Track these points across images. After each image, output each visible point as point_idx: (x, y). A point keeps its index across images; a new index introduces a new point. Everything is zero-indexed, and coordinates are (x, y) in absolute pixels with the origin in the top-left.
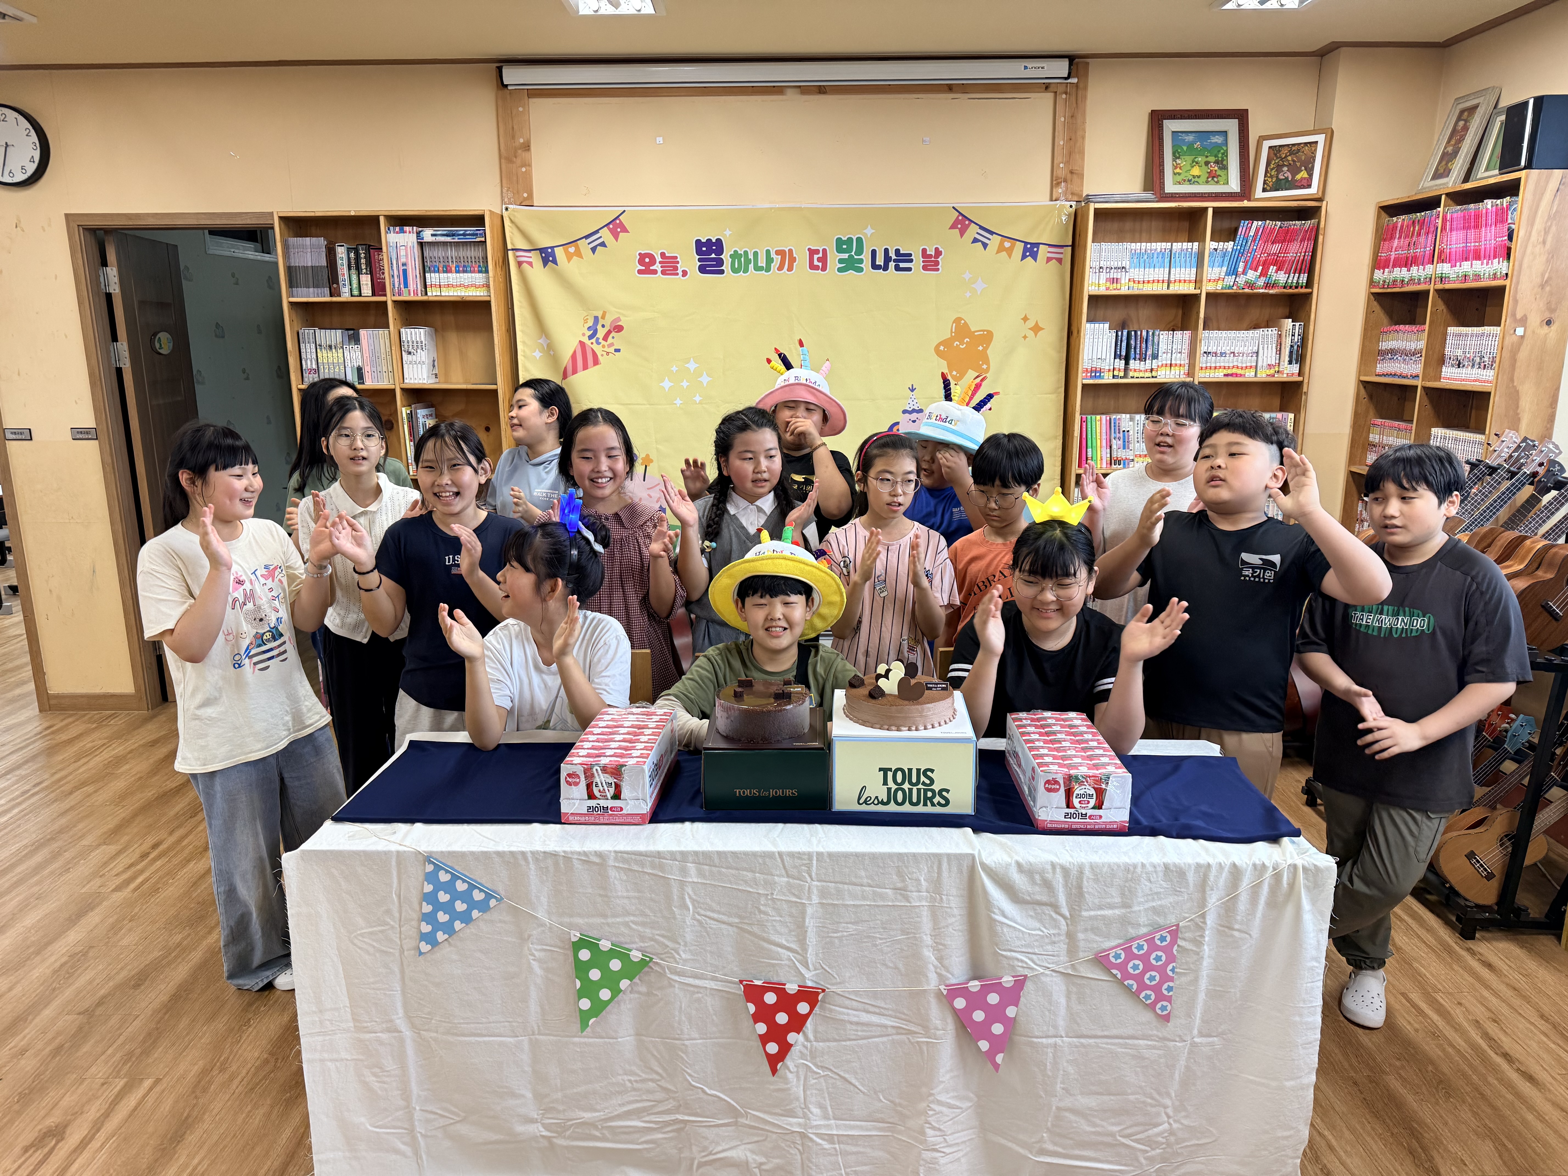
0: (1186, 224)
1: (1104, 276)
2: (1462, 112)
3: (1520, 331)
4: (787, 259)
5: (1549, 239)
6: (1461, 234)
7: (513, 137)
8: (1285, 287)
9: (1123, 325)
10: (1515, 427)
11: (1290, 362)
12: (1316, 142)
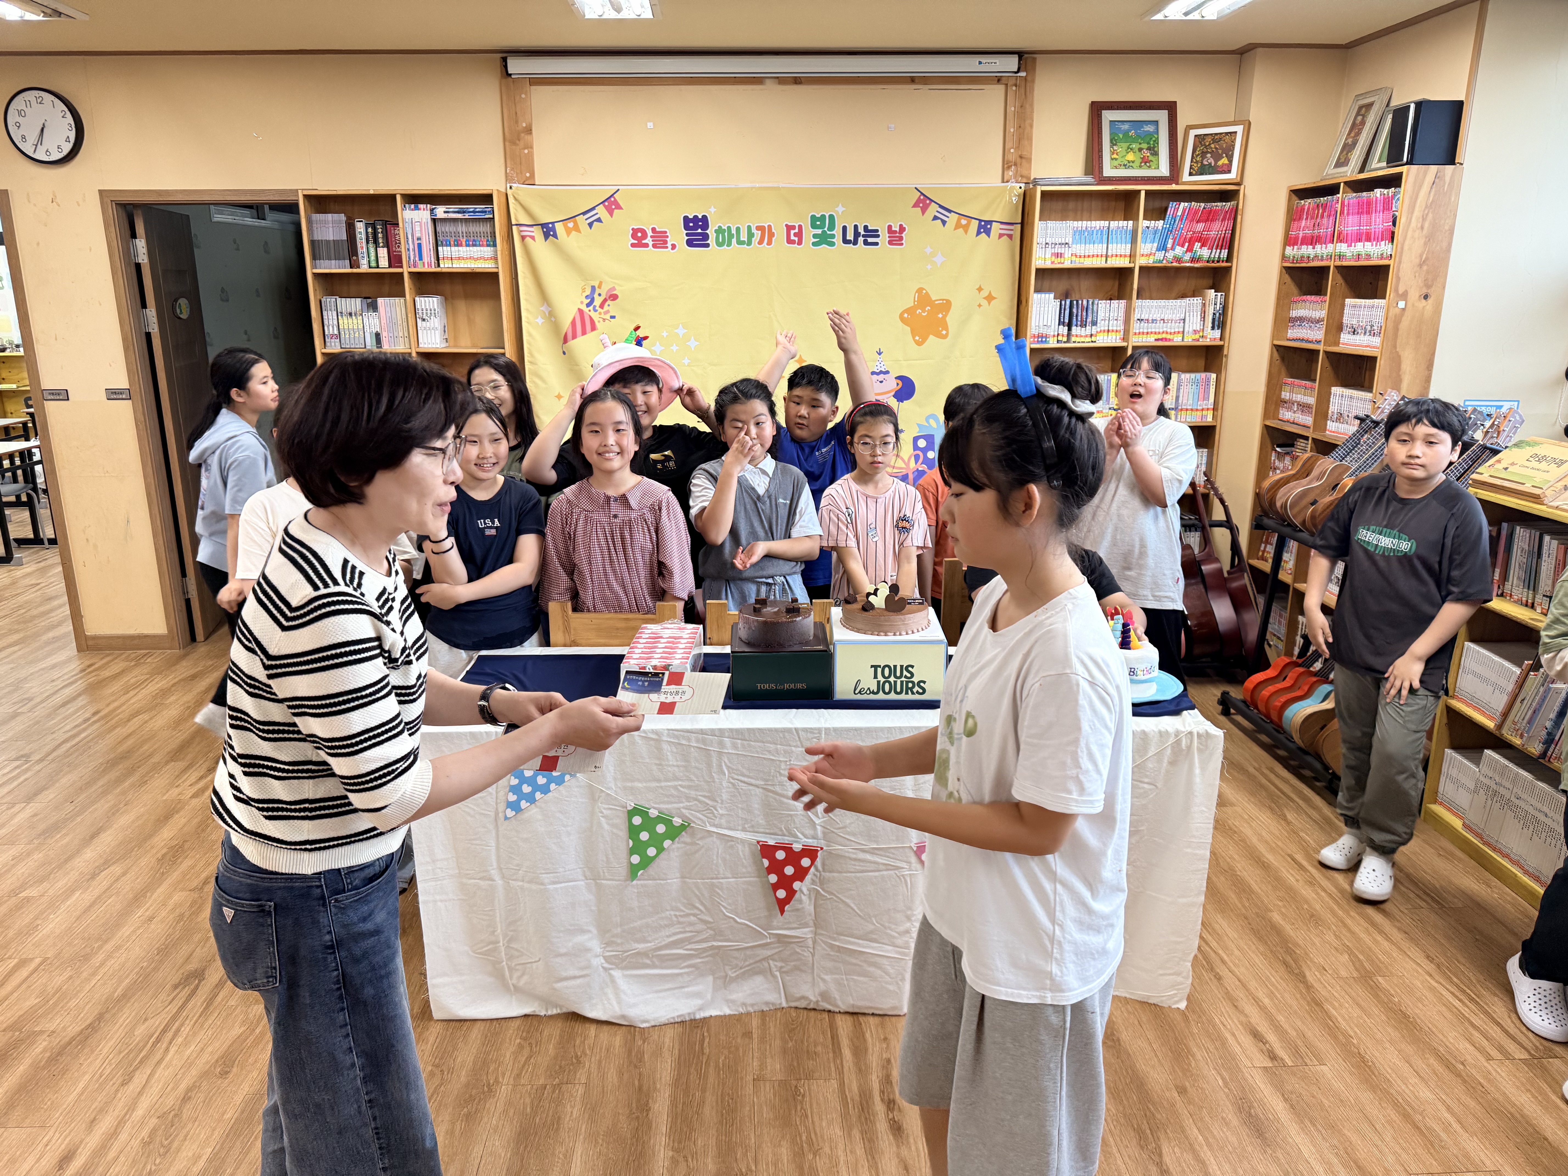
0: (1122, 204)
1: (1049, 251)
2: (1360, 108)
3: (1402, 304)
4: (767, 234)
5: (1426, 225)
6: (1356, 218)
7: (517, 122)
8: (1208, 262)
9: (1066, 295)
10: (1397, 387)
11: (1213, 328)
12: (1236, 133)
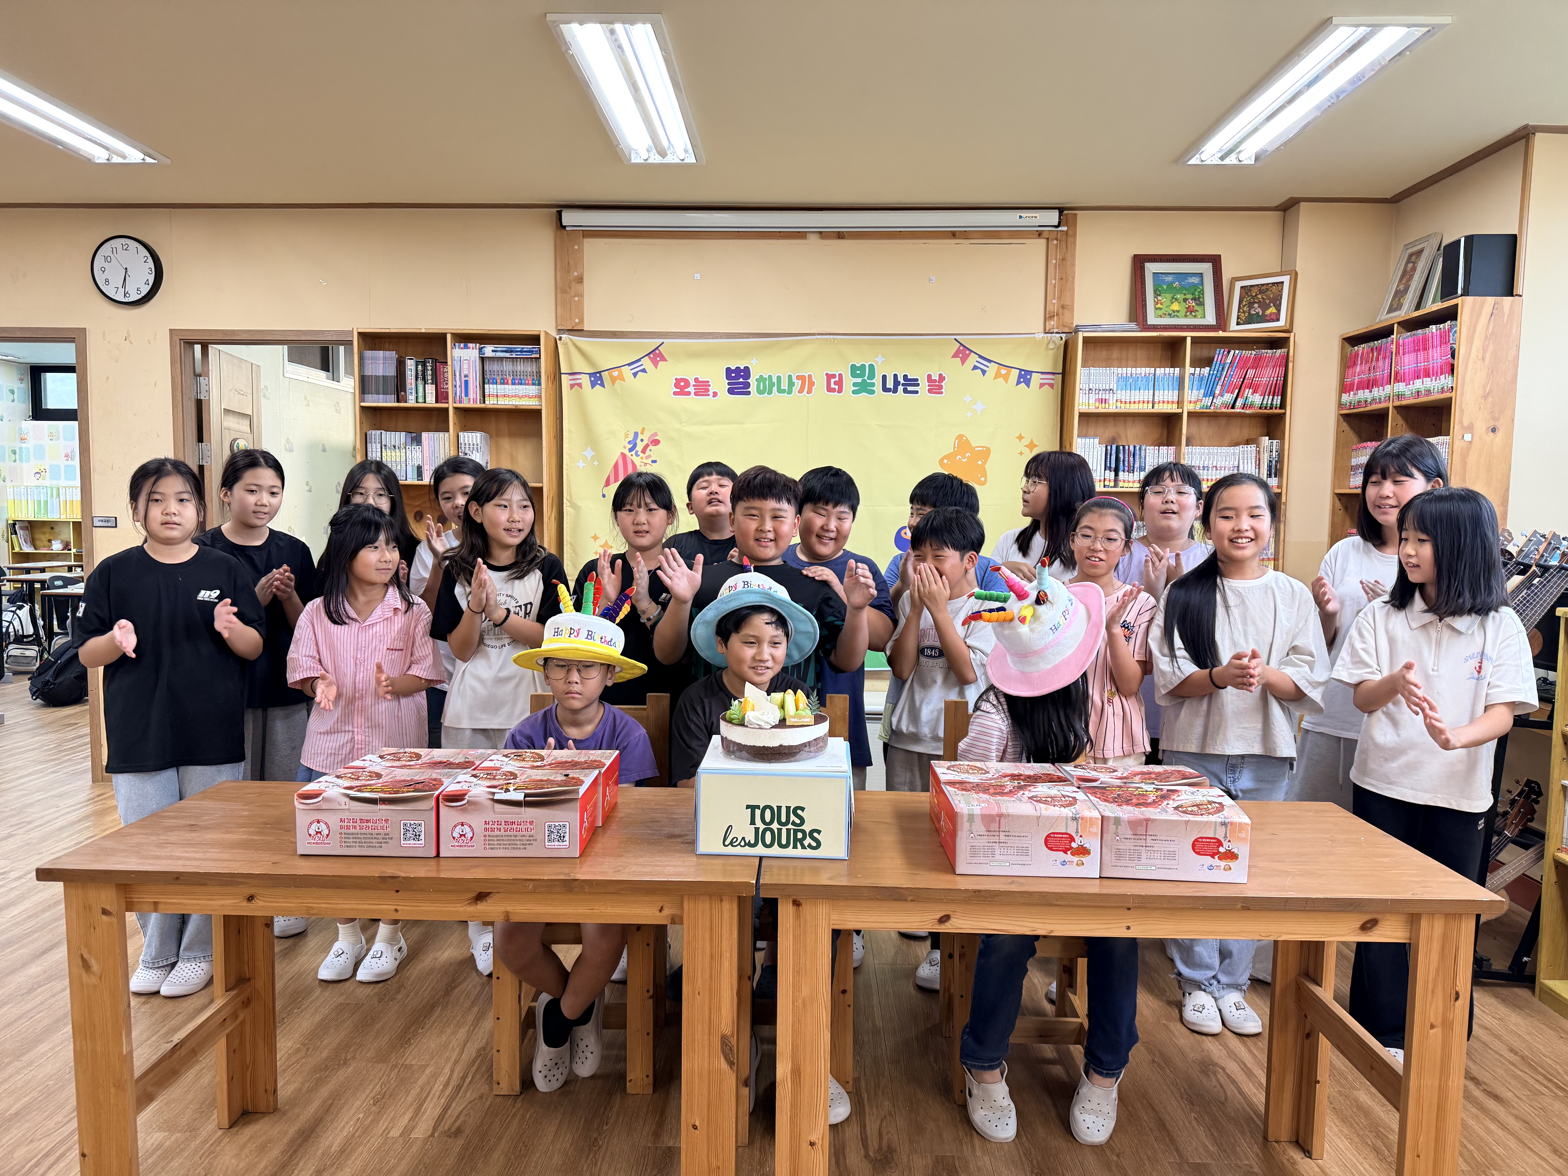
0: (1167, 352)
1: (1093, 397)
2: (1411, 255)
3: (1468, 437)
4: (807, 383)
5: (1488, 355)
6: (1413, 356)
7: (569, 272)
8: (1260, 408)
9: (1112, 441)
12: (1282, 283)
